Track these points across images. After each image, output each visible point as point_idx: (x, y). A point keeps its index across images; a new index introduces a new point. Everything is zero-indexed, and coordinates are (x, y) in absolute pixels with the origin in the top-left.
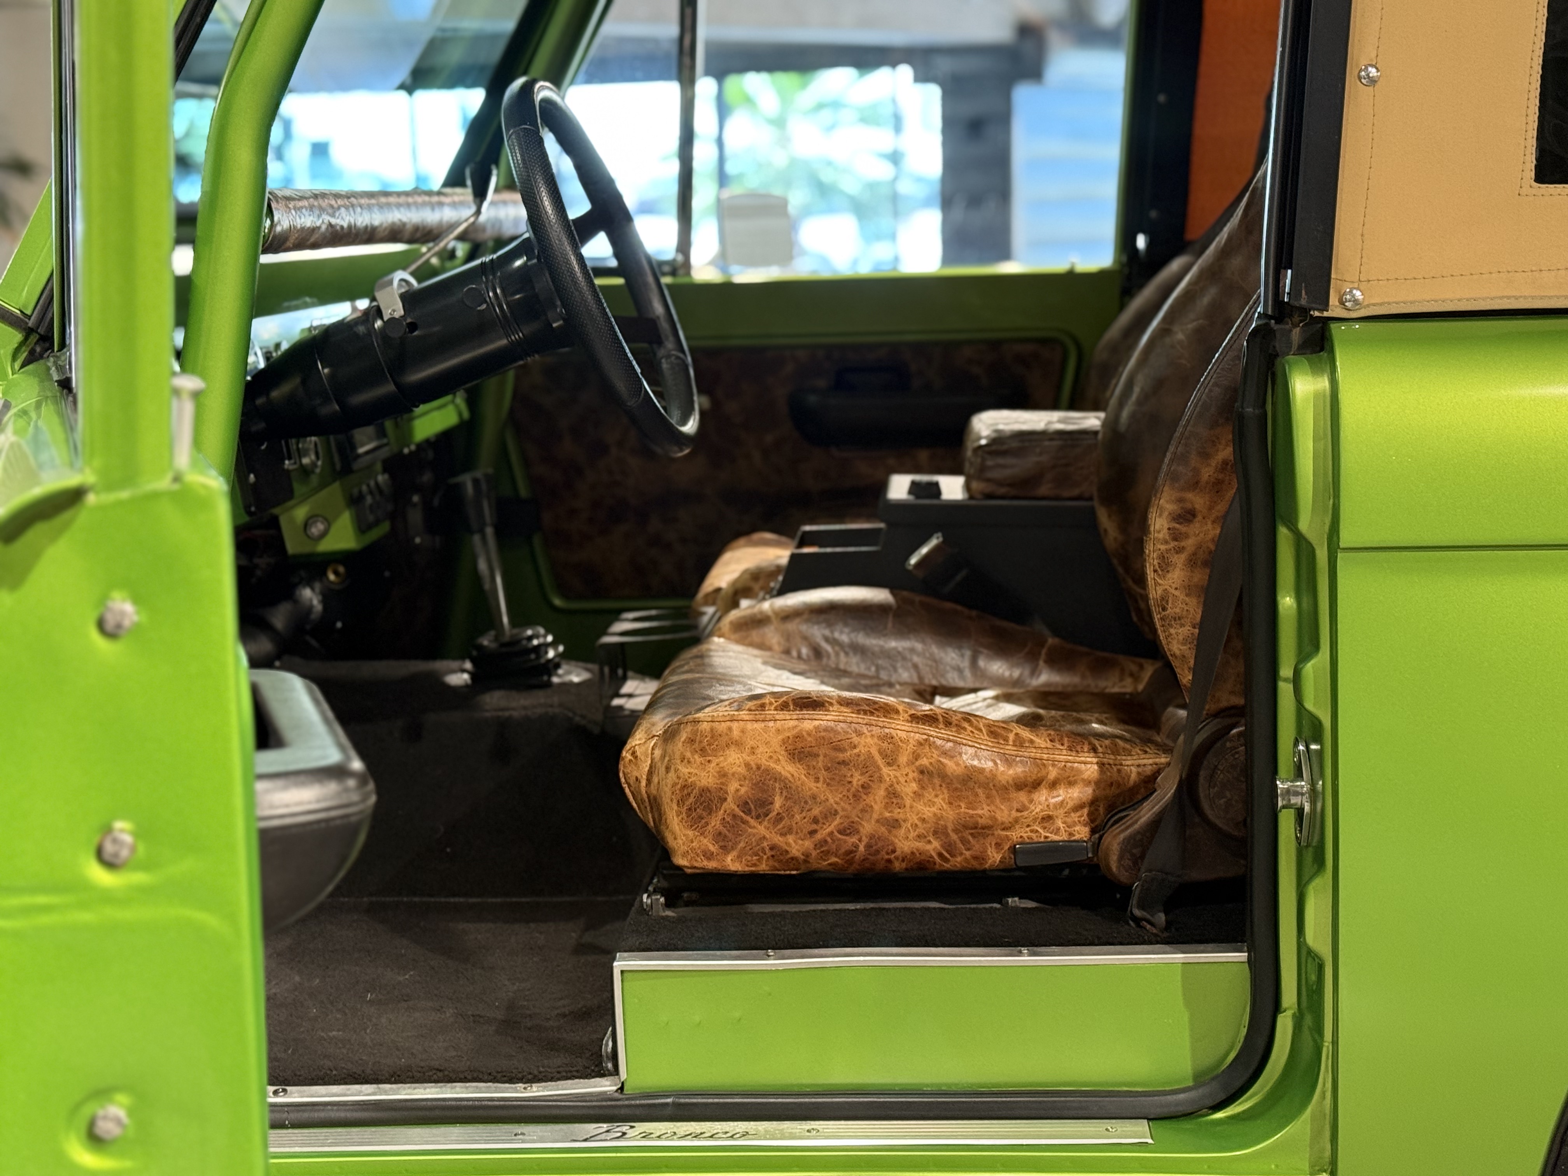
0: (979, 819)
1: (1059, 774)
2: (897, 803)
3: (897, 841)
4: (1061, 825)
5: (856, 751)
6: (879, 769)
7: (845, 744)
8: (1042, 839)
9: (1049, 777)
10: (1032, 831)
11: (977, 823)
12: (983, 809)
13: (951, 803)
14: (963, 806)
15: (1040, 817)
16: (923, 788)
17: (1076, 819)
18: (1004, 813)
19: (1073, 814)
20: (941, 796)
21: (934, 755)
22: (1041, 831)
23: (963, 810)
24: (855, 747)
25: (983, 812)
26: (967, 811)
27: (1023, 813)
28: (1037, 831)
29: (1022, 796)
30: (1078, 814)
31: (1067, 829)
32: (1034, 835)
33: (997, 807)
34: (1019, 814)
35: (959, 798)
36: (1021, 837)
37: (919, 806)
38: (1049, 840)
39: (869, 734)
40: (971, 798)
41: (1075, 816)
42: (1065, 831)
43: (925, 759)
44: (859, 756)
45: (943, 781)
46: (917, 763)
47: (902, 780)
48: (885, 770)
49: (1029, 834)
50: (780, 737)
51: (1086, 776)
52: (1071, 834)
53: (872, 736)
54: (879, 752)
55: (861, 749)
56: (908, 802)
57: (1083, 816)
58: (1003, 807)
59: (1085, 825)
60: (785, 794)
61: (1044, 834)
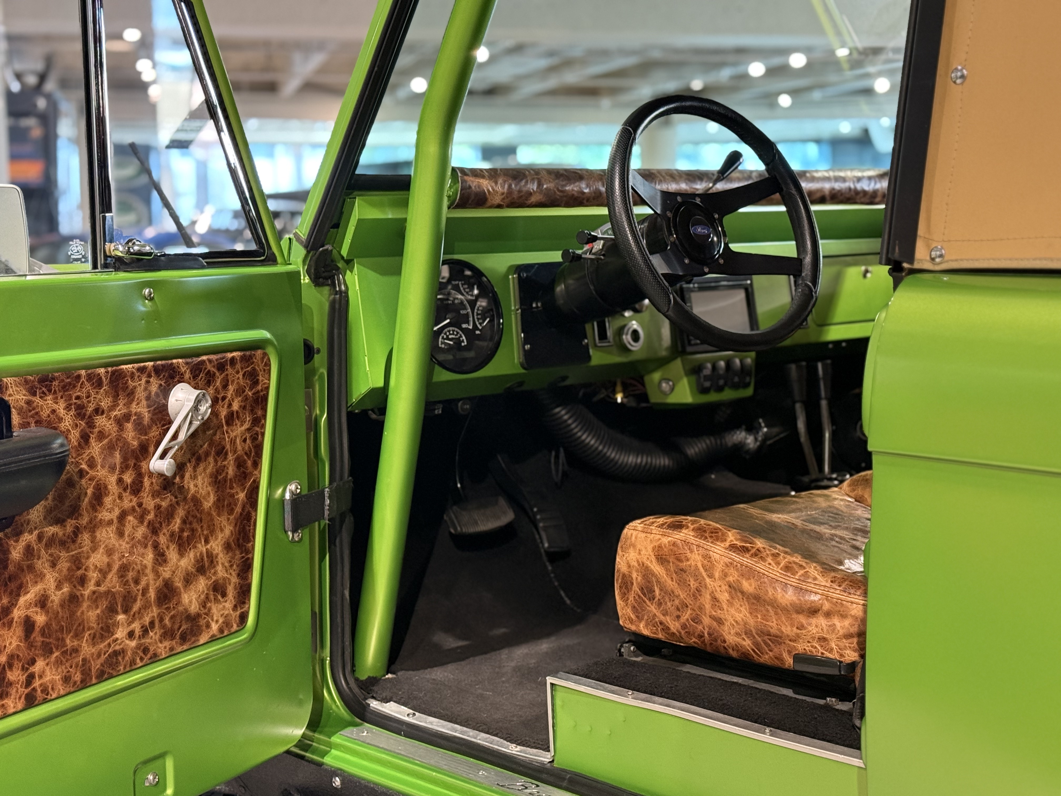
0: (771, 629)
1: (832, 607)
2: (719, 606)
3: (724, 634)
4: (835, 647)
5: (689, 563)
6: (704, 579)
7: (683, 557)
8: (820, 654)
9: (823, 608)
10: (812, 646)
11: (769, 631)
12: (773, 622)
13: (751, 613)
14: (759, 616)
15: (817, 637)
16: (732, 598)
17: (847, 645)
18: (788, 630)
19: (844, 640)
20: (744, 607)
21: (736, 576)
22: (819, 648)
23: (759, 620)
24: (688, 560)
25: (773, 625)
26: (762, 621)
27: (801, 631)
28: (816, 647)
29: (802, 619)
30: (849, 641)
31: (839, 651)
32: (814, 650)
33: (782, 622)
34: (799, 631)
35: (756, 610)
36: (805, 649)
37: (732, 611)
38: (825, 656)
39: (696, 552)
40: (764, 612)
41: (845, 642)
42: (837, 652)
43: (731, 577)
44: (690, 567)
45: (743, 596)
46: (727, 579)
47: (718, 589)
48: (708, 580)
49: (810, 648)
50: (652, 545)
51: (853, 613)
52: (842, 655)
53: (699, 554)
54: (702, 565)
55: (692, 562)
56: (725, 607)
57: (853, 644)
58: (786, 623)
59: (855, 651)
60: (659, 586)
61: (819, 651)
